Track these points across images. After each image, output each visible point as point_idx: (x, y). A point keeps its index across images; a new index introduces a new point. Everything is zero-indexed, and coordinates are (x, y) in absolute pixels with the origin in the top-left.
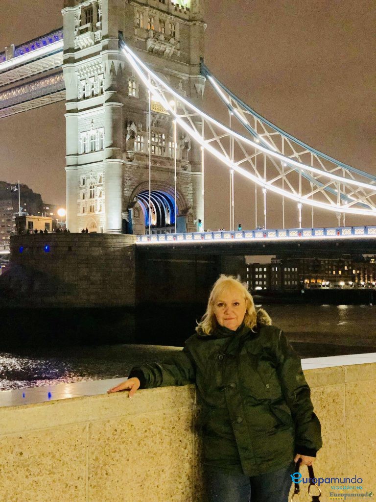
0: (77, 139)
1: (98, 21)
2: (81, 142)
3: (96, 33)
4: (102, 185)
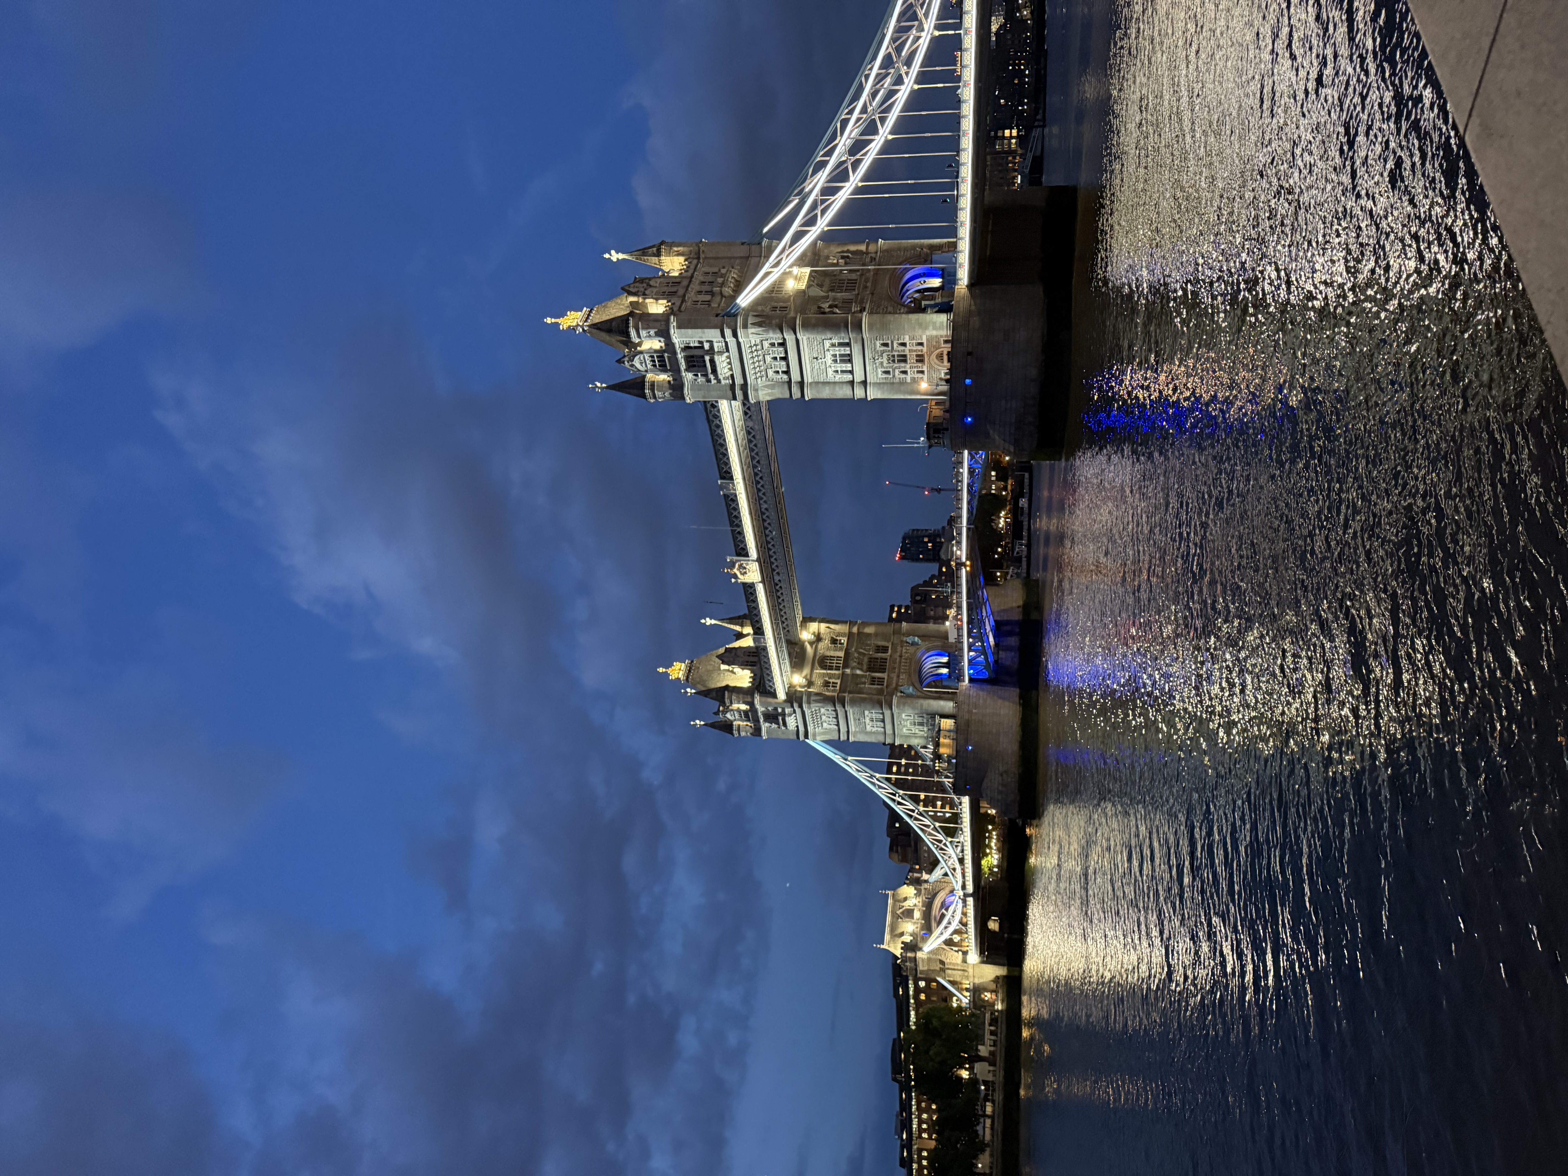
0: (835, 383)
1: (702, 347)
2: (839, 377)
3: (716, 350)
4: (892, 343)
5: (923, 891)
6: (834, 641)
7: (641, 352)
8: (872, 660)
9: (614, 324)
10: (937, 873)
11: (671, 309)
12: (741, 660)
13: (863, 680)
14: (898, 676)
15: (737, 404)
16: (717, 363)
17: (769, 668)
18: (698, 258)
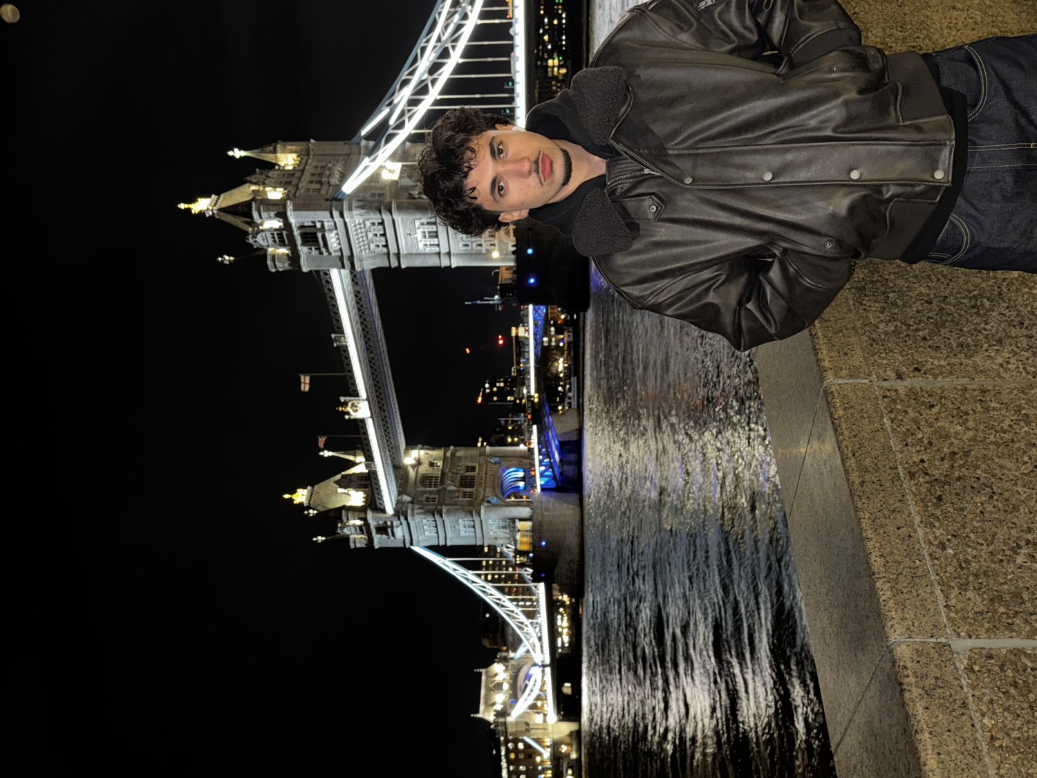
0: (425, 254)
1: (315, 226)
2: (428, 250)
3: (326, 228)
5: (510, 667)
6: (432, 464)
7: (263, 231)
8: (463, 478)
9: (239, 208)
10: (521, 651)
11: (288, 195)
12: (355, 484)
13: (456, 494)
14: (485, 490)
15: (346, 272)
16: (328, 239)
17: (379, 489)
18: (308, 155)
